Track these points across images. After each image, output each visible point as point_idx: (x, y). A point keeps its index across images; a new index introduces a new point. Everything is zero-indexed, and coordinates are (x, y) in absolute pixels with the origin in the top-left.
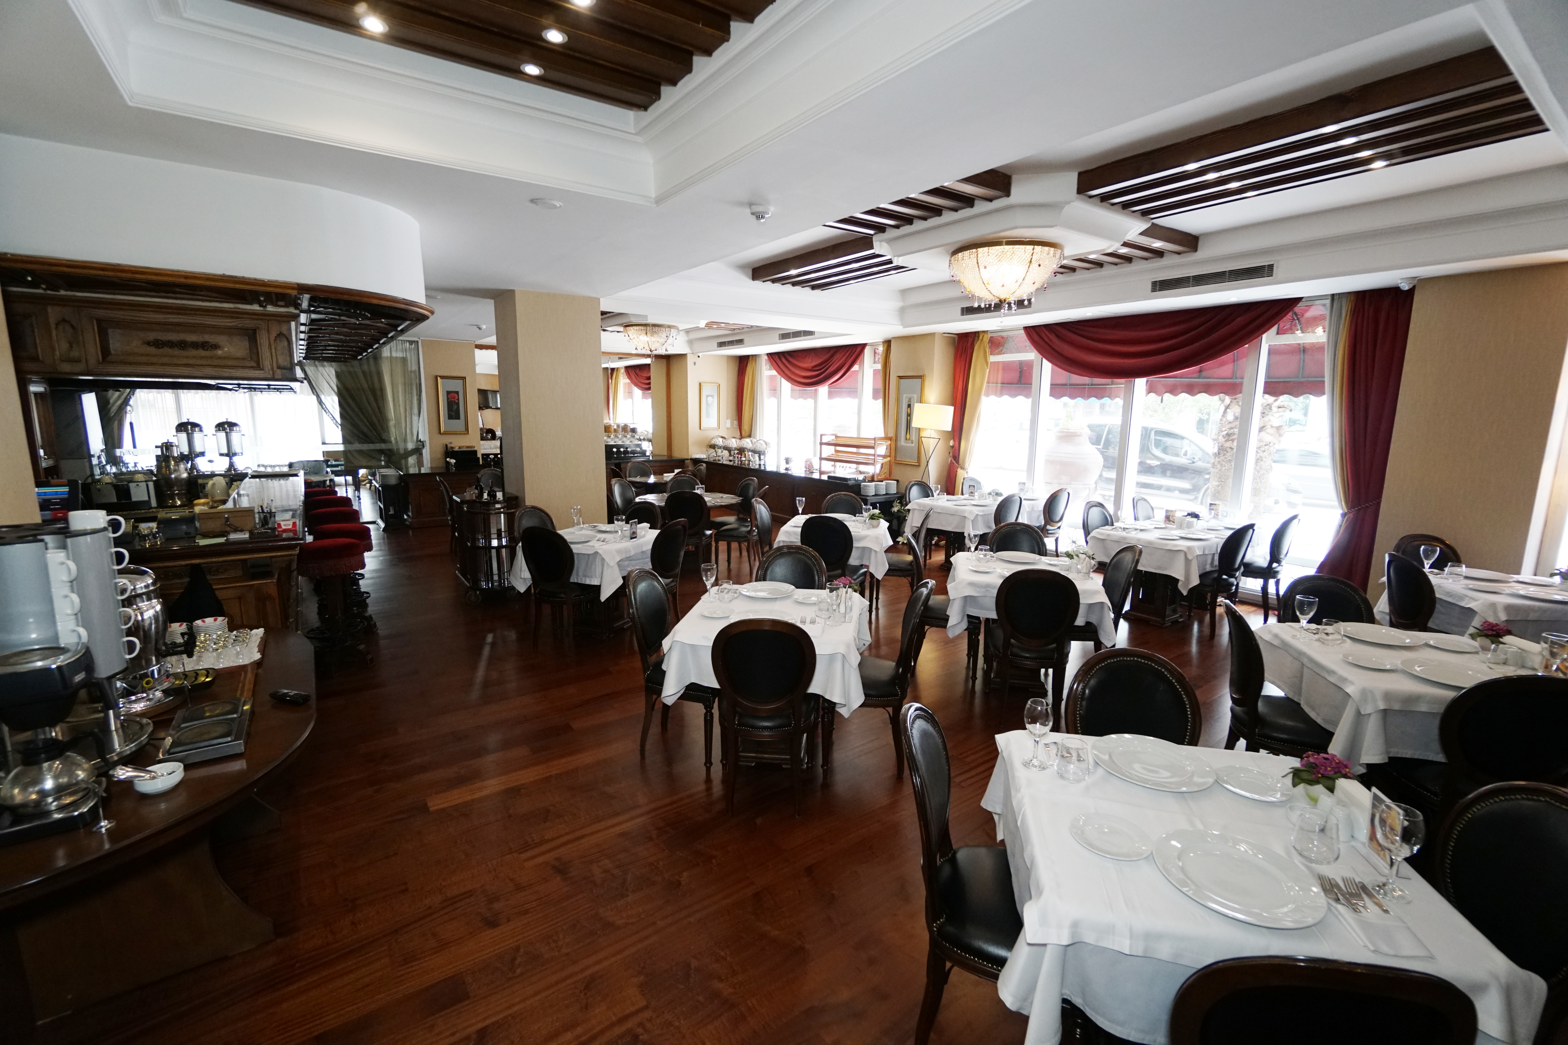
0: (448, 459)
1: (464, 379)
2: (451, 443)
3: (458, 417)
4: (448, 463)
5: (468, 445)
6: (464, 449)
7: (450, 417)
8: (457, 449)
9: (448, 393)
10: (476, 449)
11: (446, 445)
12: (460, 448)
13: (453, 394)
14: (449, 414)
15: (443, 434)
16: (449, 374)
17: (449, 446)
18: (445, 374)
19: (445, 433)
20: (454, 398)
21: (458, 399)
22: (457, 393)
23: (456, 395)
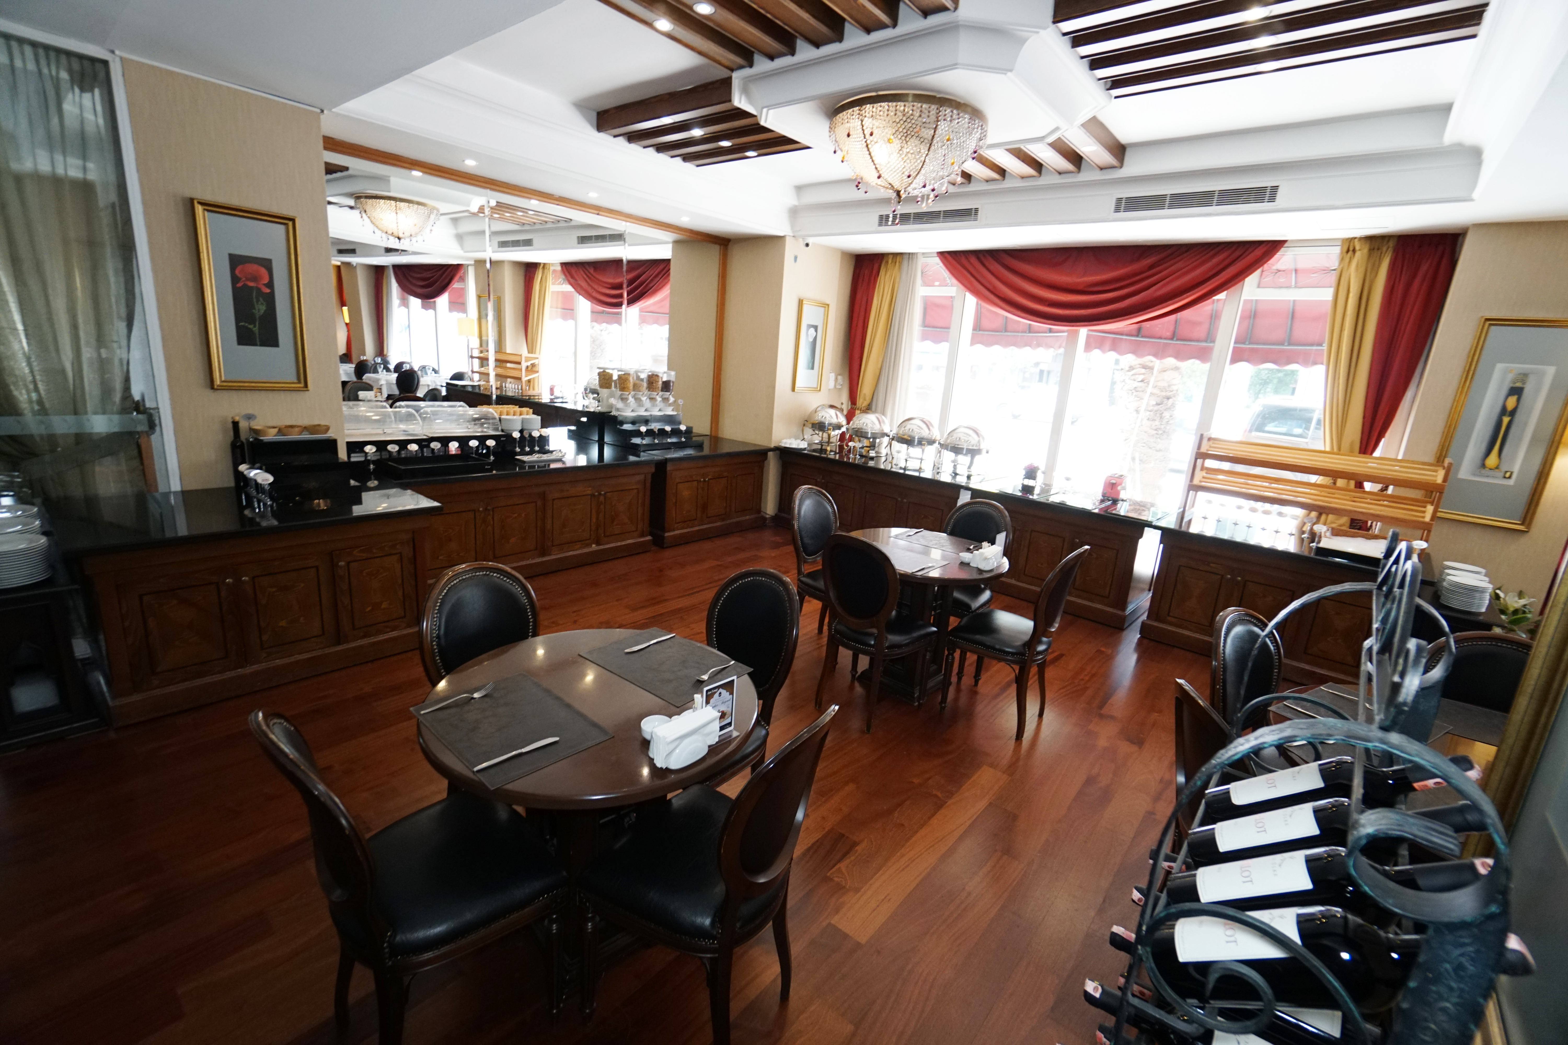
0: (243, 468)
1: (287, 221)
2: (249, 417)
3: (270, 339)
4: (242, 480)
5: (306, 422)
6: (294, 437)
7: (245, 338)
8: (271, 436)
9: (236, 261)
10: (331, 434)
11: (235, 424)
12: (281, 431)
13: (252, 268)
14: (238, 328)
15: (222, 388)
16: (235, 202)
17: (243, 425)
18: (221, 199)
19: (232, 387)
20: (255, 279)
21: (270, 285)
22: (267, 264)
23: (263, 271)
